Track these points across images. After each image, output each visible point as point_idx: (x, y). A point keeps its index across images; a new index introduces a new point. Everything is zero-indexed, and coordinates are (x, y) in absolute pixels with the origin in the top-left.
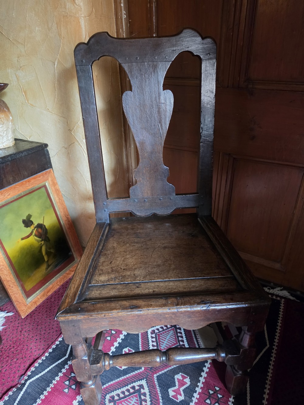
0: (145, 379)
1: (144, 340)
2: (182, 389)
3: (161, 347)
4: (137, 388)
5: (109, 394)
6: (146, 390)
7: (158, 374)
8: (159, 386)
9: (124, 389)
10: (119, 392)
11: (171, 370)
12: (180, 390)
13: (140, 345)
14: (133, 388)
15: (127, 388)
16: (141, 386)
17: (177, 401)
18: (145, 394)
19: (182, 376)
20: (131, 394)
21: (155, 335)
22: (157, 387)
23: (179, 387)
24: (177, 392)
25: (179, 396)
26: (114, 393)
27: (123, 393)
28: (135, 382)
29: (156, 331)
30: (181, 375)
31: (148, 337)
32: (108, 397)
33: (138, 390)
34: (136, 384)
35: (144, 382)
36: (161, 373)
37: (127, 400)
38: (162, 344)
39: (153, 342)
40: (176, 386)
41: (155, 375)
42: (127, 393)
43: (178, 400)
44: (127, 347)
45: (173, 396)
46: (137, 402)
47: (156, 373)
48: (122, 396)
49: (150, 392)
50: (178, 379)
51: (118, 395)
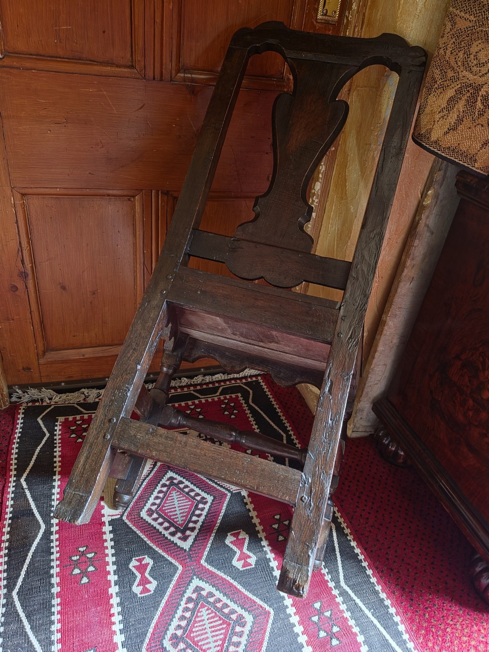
0: (195, 577)
1: (147, 531)
2: (245, 550)
3: (178, 523)
4: (194, 596)
5: (165, 639)
6: (208, 588)
7: (204, 557)
8: (218, 569)
9: (179, 612)
10: (175, 622)
11: (214, 539)
12: (244, 553)
13: (148, 542)
14: (190, 600)
15: (181, 608)
16: (198, 589)
17: (251, 567)
18: (211, 594)
19: (234, 535)
20: (193, 611)
21: (157, 513)
22: (218, 573)
23: (241, 551)
24: (243, 557)
25: (249, 560)
26: (171, 630)
27: (182, 618)
28: (185, 592)
29: (154, 508)
30: (231, 535)
31: (150, 524)
32: (167, 643)
33: (197, 597)
34: (189, 593)
35: (196, 582)
36: (207, 552)
37: (195, 622)
38: (176, 518)
39: (161, 524)
40: (236, 552)
41: (202, 562)
42: (188, 615)
43: (252, 565)
44: (132, 558)
45: (243, 566)
46: (210, 611)
47: (201, 558)
48: (183, 623)
49: (213, 586)
50: (231, 542)
51: (179, 627)
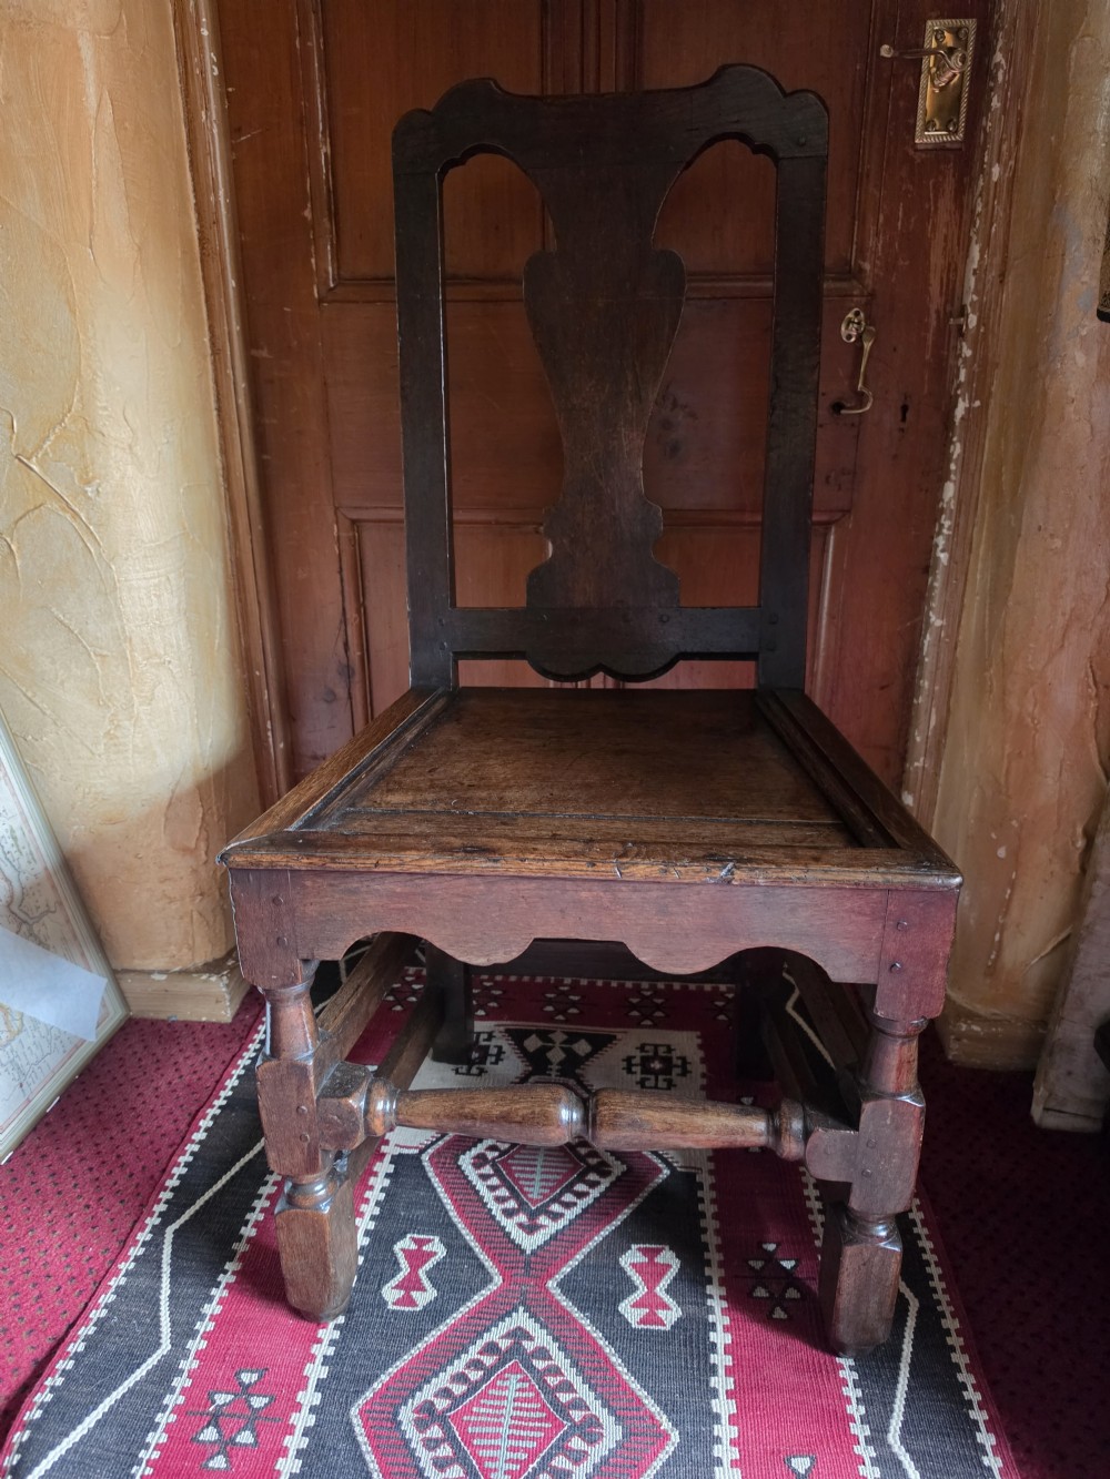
0: (521, 1309)
1: (458, 1194)
2: (660, 1290)
3: (530, 1196)
4: (504, 1344)
5: (406, 1404)
6: (541, 1338)
7: (559, 1277)
8: (581, 1309)
9: (459, 1365)
10: (442, 1380)
11: (596, 1247)
12: (655, 1295)
13: (451, 1214)
14: (491, 1348)
15: (465, 1358)
16: (519, 1334)
17: (662, 1328)
18: (542, 1353)
19: (645, 1252)
20: (489, 1372)
21: (493, 1166)
22: (577, 1314)
23: (651, 1289)
24: (652, 1302)
25: (661, 1313)
26: (427, 1393)
27: (460, 1378)
28: (488, 1330)
29: (490, 1155)
30: (639, 1249)
31: (469, 1182)
32: (406, 1415)
33: (509, 1350)
34: (496, 1334)
35: (521, 1319)
36: (569, 1270)
37: (485, 1395)
38: (529, 1186)
39: (492, 1188)
40: (636, 1288)
41: (551, 1284)
42: (474, 1375)
43: (664, 1325)
44: (406, 1233)
45: (642, 1321)
46: (526, 1385)
47: (550, 1276)
48: (458, 1389)
49: (556, 1339)
50: (634, 1265)
51: (446, 1393)
